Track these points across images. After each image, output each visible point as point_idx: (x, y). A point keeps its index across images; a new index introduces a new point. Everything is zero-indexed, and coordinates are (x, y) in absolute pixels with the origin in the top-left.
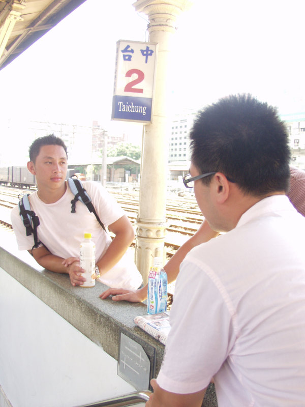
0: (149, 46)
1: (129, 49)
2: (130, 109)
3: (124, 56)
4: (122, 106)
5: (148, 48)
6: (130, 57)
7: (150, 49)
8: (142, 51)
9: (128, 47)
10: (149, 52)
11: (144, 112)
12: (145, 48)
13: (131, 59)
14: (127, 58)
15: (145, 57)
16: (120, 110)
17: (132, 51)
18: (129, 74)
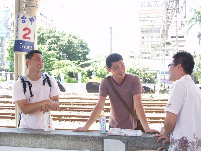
0: (33, 17)
1: (24, 17)
2: (25, 47)
3: (22, 21)
4: (22, 45)
5: (32, 18)
6: (25, 21)
7: (33, 18)
8: (30, 19)
9: (24, 16)
10: (33, 20)
11: (31, 49)
12: (31, 18)
13: (26, 22)
14: (24, 21)
15: (31, 22)
16: (21, 48)
17: (26, 19)
18: (24, 30)
